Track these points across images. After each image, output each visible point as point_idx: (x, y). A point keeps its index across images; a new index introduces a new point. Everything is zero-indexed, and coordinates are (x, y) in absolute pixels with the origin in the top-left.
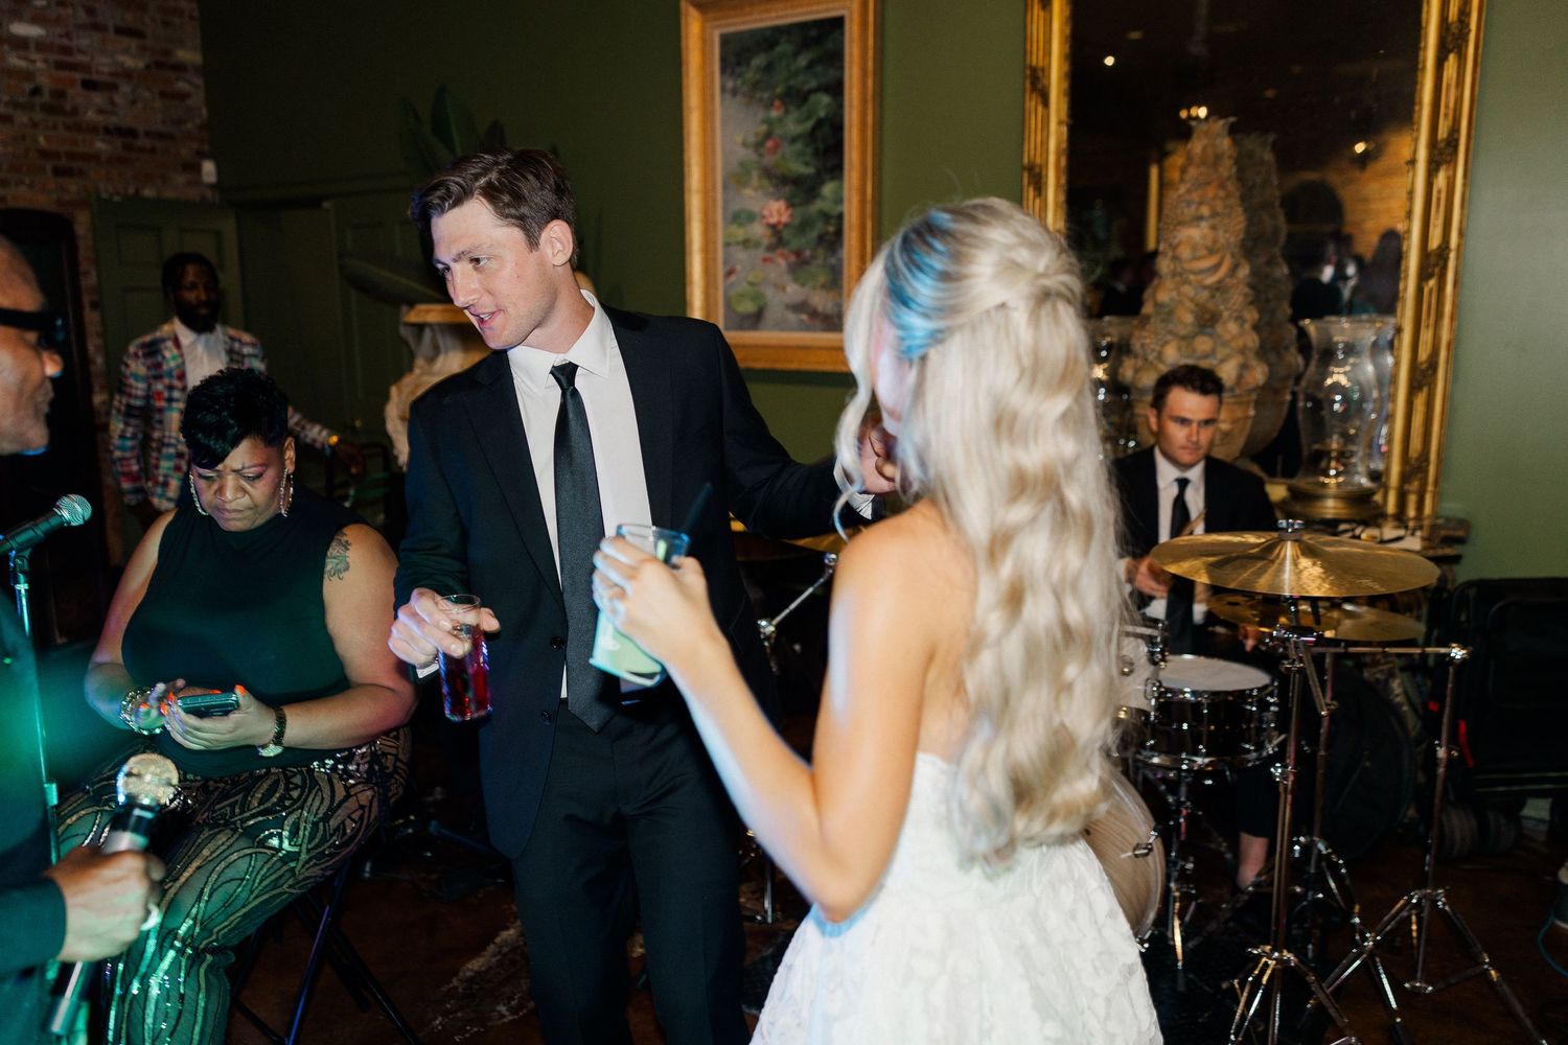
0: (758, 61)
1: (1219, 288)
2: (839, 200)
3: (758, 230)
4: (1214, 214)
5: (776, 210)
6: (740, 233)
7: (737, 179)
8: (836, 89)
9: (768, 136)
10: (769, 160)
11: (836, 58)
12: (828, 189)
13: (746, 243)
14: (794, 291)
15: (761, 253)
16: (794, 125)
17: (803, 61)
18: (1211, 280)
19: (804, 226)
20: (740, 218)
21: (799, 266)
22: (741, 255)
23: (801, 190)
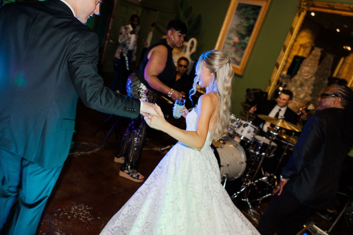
0: (243, 10)
1: (307, 80)
2: (248, 41)
3: (231, 42)
4: (311, 66)
5: (236, 39)
6: (228, 41)
7: (231, 31)
8: (255, 20)
9: (240, 25)
10: (238, 29)
11: (257, 14)
12: (247, 38)
13: (229, 44)
14: (234, 55)
15: (230, 46)
16: (245, 24)
17: (251, 12)
18: (306, 78)
19: (240, 44)
20: (229, 38)
21: (236, 51)
22: (227, 46)
23: (242, 37)
